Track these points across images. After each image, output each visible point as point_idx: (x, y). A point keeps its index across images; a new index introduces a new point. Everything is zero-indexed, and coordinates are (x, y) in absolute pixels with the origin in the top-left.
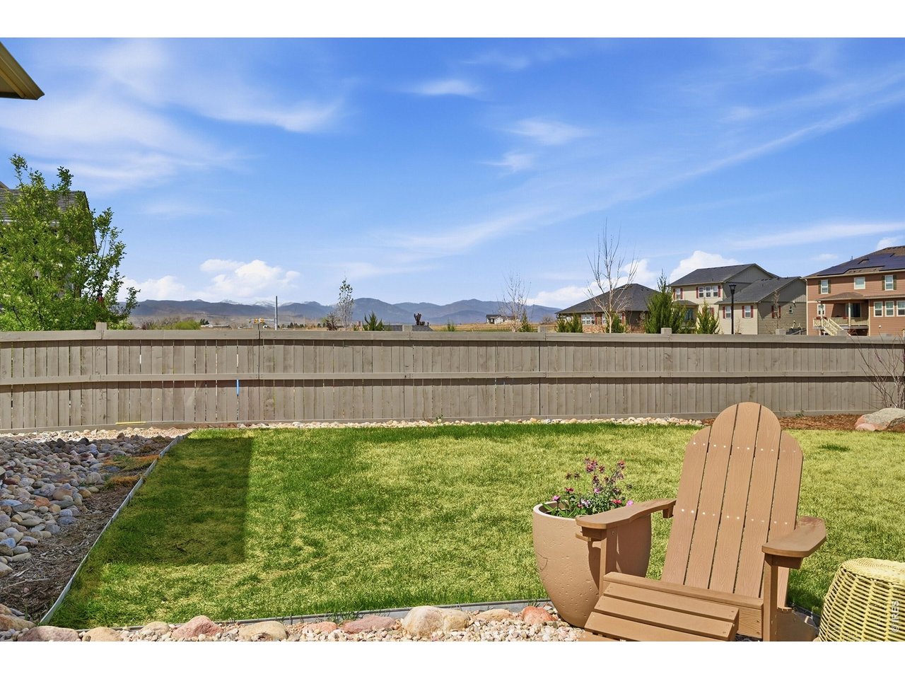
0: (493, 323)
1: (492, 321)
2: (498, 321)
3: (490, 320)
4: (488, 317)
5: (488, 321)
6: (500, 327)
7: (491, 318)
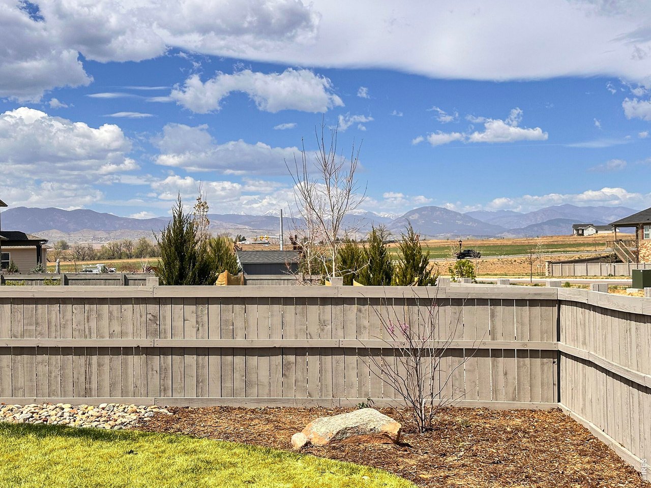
0: (582, 234)
1: (580, 232)
2: (589, 231)
3: (578, 230)
4: (576, 227)
5: (575, 232)
6: (590, 240)
7: (579, 229)
